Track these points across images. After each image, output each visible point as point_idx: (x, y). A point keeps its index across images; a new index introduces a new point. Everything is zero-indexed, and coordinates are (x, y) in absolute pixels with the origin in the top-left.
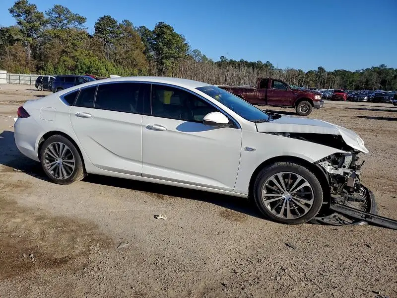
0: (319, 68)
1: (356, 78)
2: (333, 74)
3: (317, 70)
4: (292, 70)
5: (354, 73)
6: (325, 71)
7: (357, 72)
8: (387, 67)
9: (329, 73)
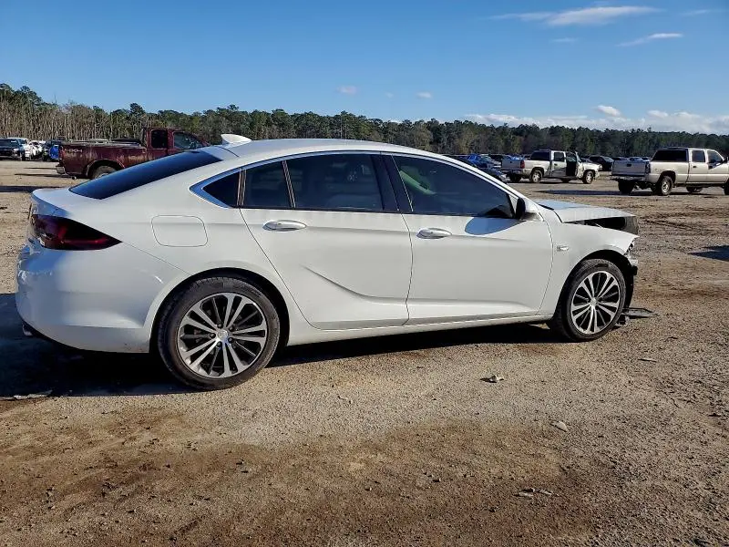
0: (132, 105)
1: (196, 125)
2: (157, 117)
3: (129, 108)
4: (81, 108)
5: (191, 118)
6: (143, 112)
7: (196, 115)
8: (240, 110)
9: (151, 116)
